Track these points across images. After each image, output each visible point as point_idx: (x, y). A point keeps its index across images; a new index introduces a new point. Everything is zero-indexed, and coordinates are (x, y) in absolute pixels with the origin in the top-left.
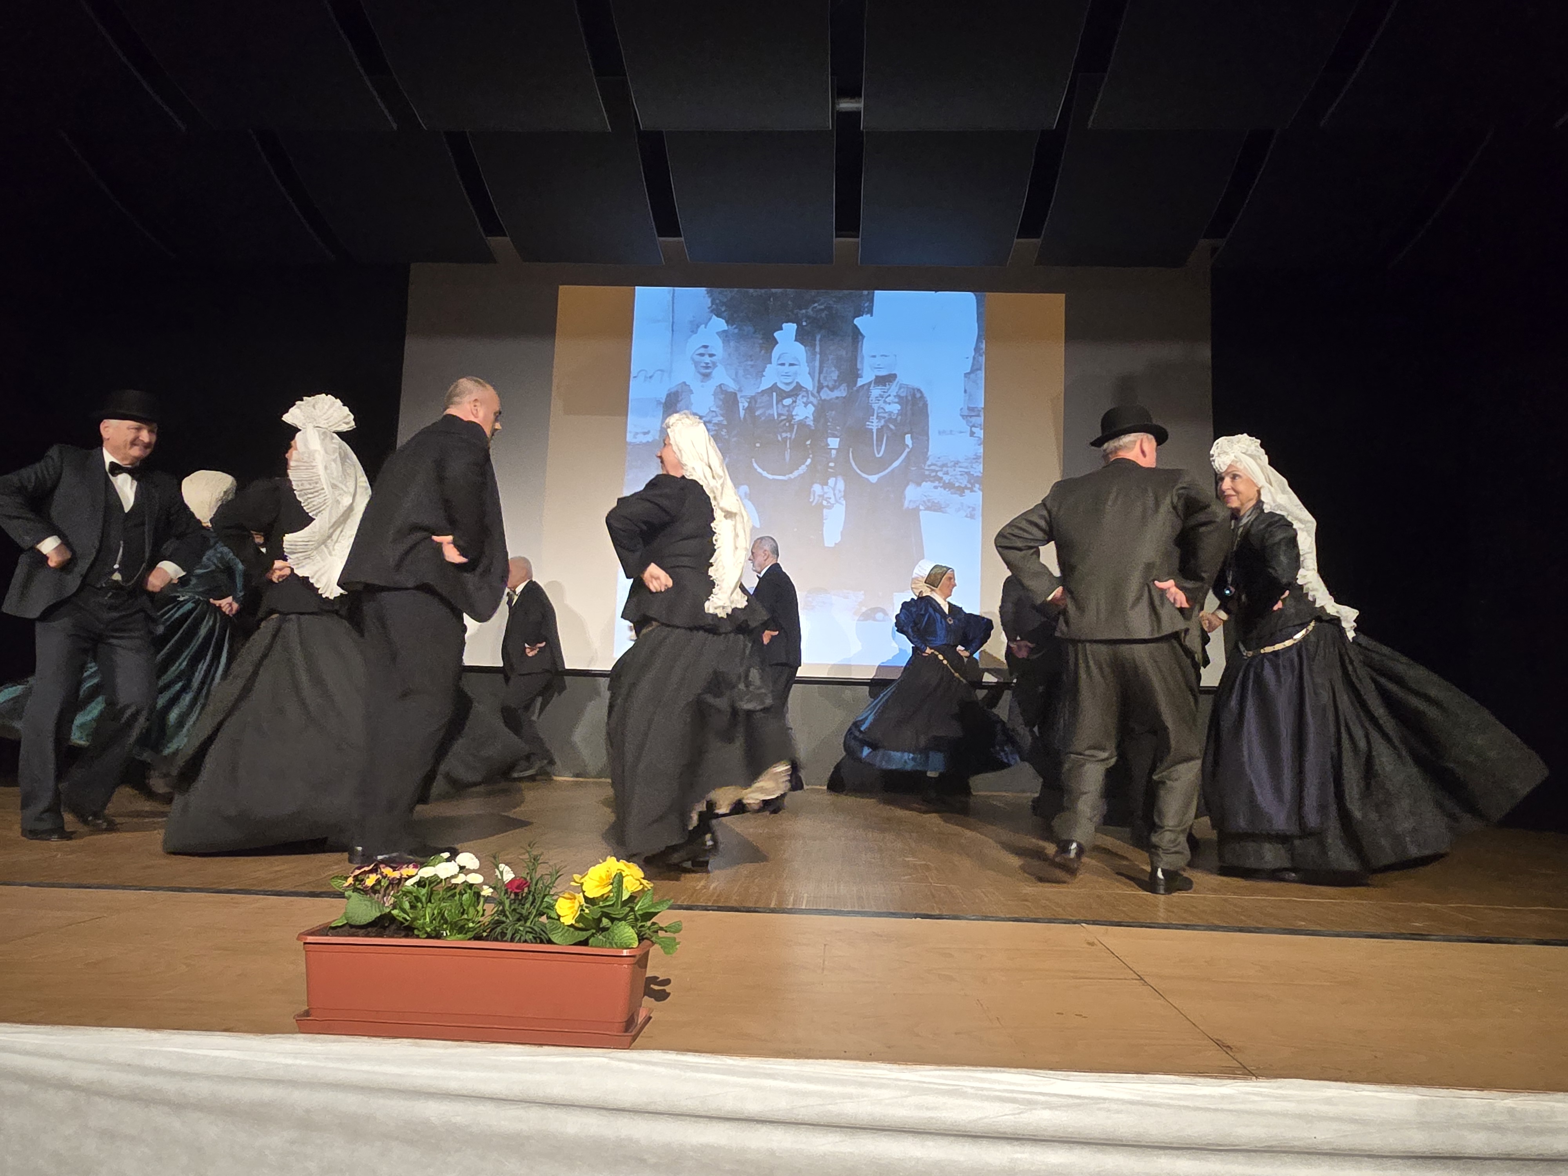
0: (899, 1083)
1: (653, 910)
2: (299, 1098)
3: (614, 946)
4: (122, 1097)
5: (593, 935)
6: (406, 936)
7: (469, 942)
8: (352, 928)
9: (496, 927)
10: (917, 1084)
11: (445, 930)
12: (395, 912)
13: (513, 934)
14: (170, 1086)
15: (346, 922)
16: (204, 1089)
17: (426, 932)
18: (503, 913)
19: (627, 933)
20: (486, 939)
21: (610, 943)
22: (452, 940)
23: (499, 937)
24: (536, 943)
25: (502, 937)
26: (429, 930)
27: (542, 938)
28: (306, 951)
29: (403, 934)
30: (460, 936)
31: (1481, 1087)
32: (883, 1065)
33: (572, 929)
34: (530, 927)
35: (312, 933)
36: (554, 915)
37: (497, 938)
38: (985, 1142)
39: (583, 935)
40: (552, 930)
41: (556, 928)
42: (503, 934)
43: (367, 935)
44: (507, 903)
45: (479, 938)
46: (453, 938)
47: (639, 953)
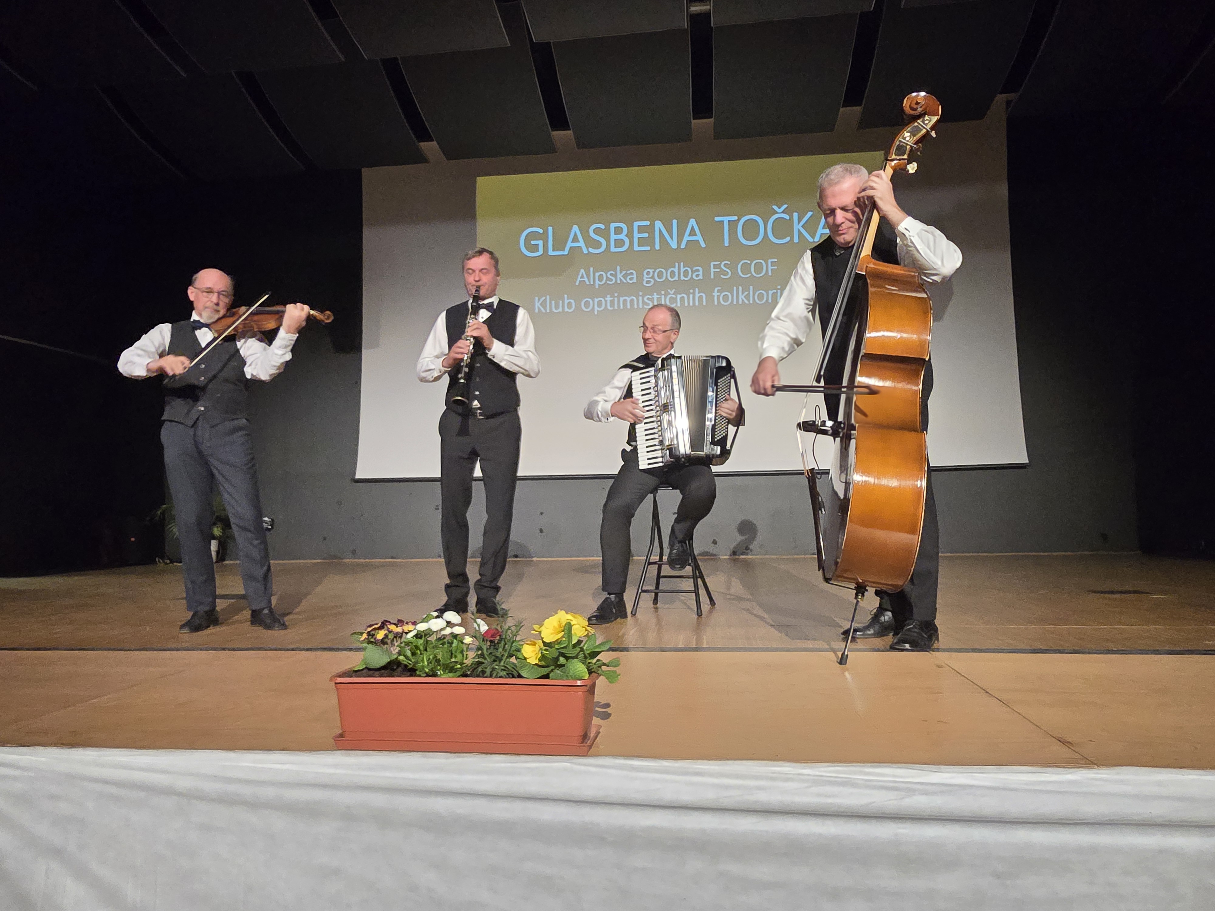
0: (801, 777)
1: (599, 650)
2: (341, 797)
3: (570, 678)
4: (213, 800)
5: (552, 670)
6: (411, 676)
7: (459, 678)
8: (370, 671)
9: (477, 667)
10: (816, 778)
11: (439, 670)
12: (401, 658)
13: (491, 672)
14: (247, 791)
15: (364, 666)
16: (270, 792)
17: (426, 673)
18: (482, 655)
19: (579, 668)
20: (470, 676)
21: (567, 676)
22: (444, 677)
23: (481, 675)
24: (509, 677)
25: (483, 674)
26: (427, 670)
27: (513, 674)
28: (337, 689)
29: (409, 674)
30: (450, 674)
32: (788, 764)
33: (536, 667)
34: (503, 666)
35: (340, 676)
36: (521, 656)
37: (479, 674)
38: (874, 821)
39: (544, 671)
40: (521, 668)
41: (525, 666)
42: (483, 672)
43: (381, 676)
44: (485, 648)
45: (465, 675)
46: (446, 676)
47: (589, 683)
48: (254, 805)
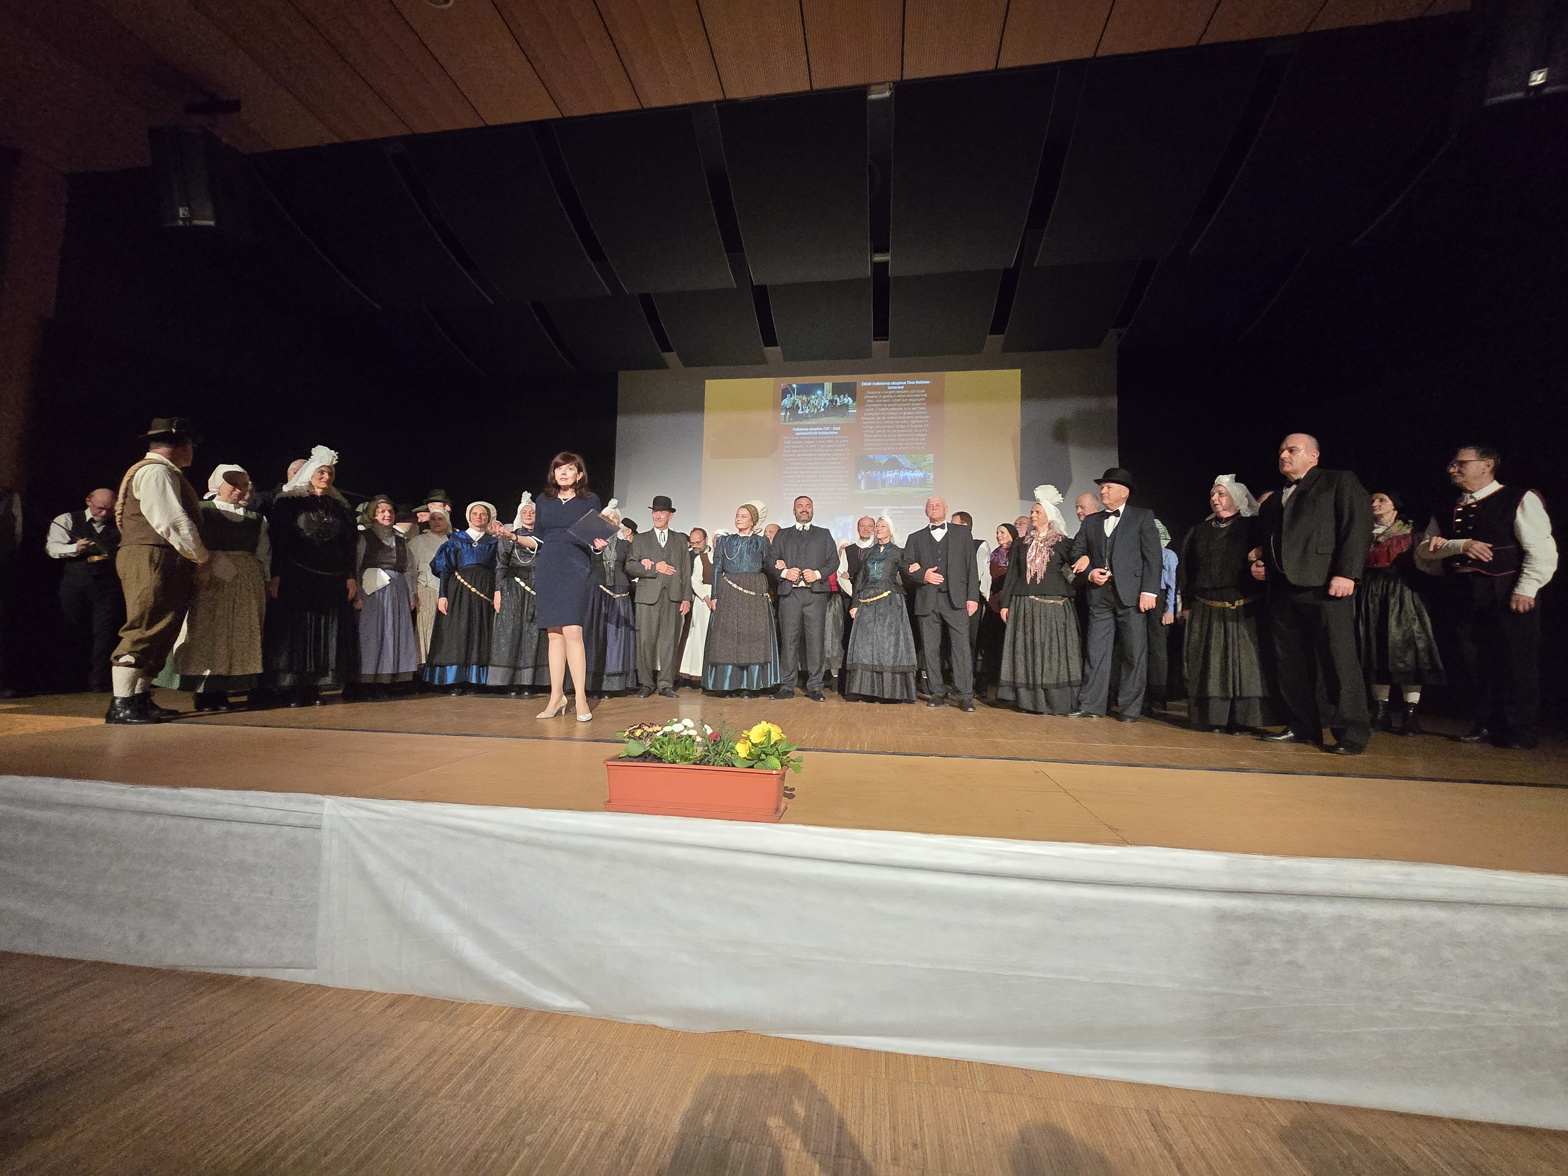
1: (788, 750)
2: (607, 844)
3: (768, 769)
4: (520, 843)
5: (757, 763)
6: (658, 762)
7: (691, 766)
8: (630, 758)
9: (704, 758)
11: (678, 759)
12: (653, 749)
13: (714, 762)
14: (543, 837)
15: (627, 754)
16: (558, 839)
17: (669, 761)
18: (708, 750)
19: (774, 762)
20: (699, 764)
21: (766, 767)
23: (707, 764)
24: (727, 766)
26: (670, 759)
27: (729, 764)
28: (607, 769)
30: (686, 763)
31: (1266, 854)
33: (745, 760)
34: (722, 758)
35: (610, 761)
36: (734, 751)
39: (751, 763)
40: (735, 760)
41: (737, 759)
42: (708, 762)
43: (638, 762)
44: (710, 745)
45: (695, 764)
46: (682, 763)
47: (782, 772)
48: (548, 847)
